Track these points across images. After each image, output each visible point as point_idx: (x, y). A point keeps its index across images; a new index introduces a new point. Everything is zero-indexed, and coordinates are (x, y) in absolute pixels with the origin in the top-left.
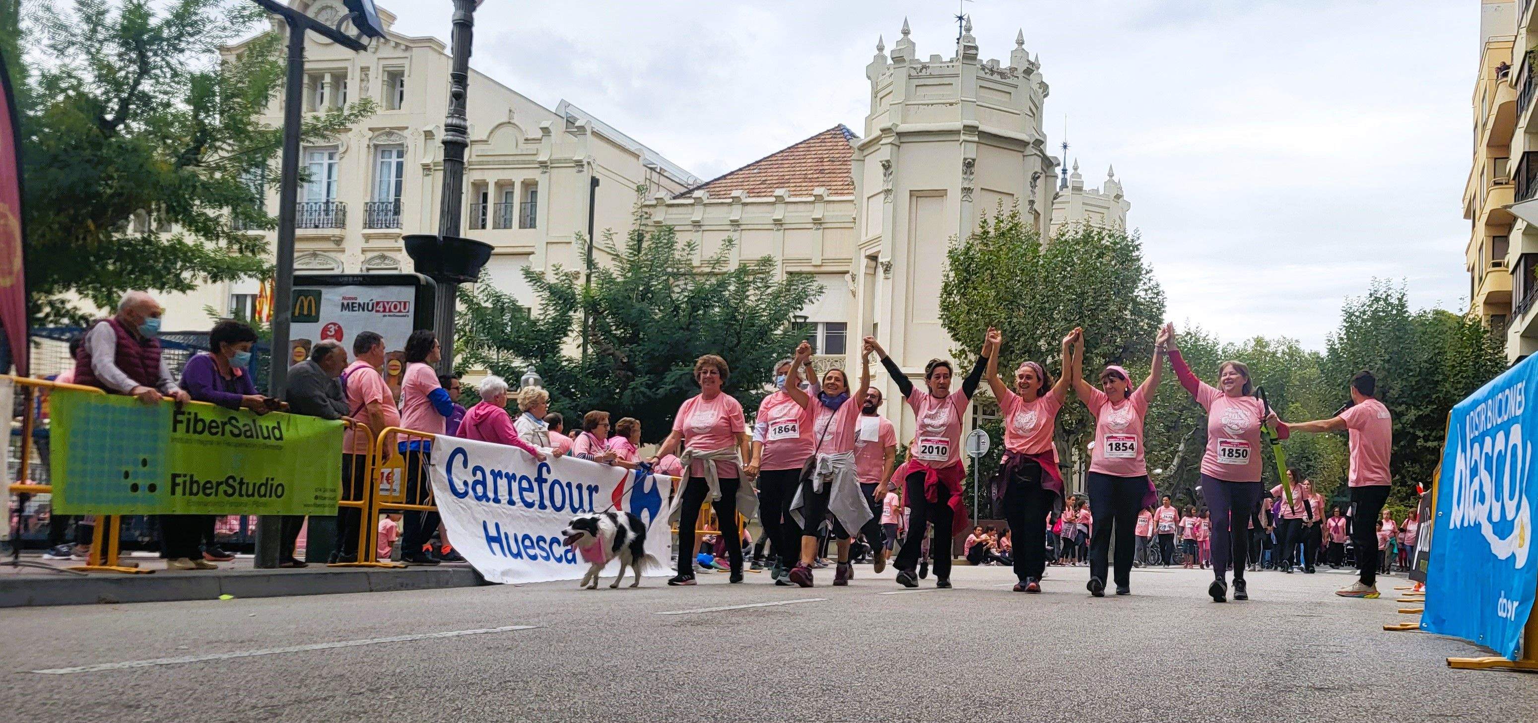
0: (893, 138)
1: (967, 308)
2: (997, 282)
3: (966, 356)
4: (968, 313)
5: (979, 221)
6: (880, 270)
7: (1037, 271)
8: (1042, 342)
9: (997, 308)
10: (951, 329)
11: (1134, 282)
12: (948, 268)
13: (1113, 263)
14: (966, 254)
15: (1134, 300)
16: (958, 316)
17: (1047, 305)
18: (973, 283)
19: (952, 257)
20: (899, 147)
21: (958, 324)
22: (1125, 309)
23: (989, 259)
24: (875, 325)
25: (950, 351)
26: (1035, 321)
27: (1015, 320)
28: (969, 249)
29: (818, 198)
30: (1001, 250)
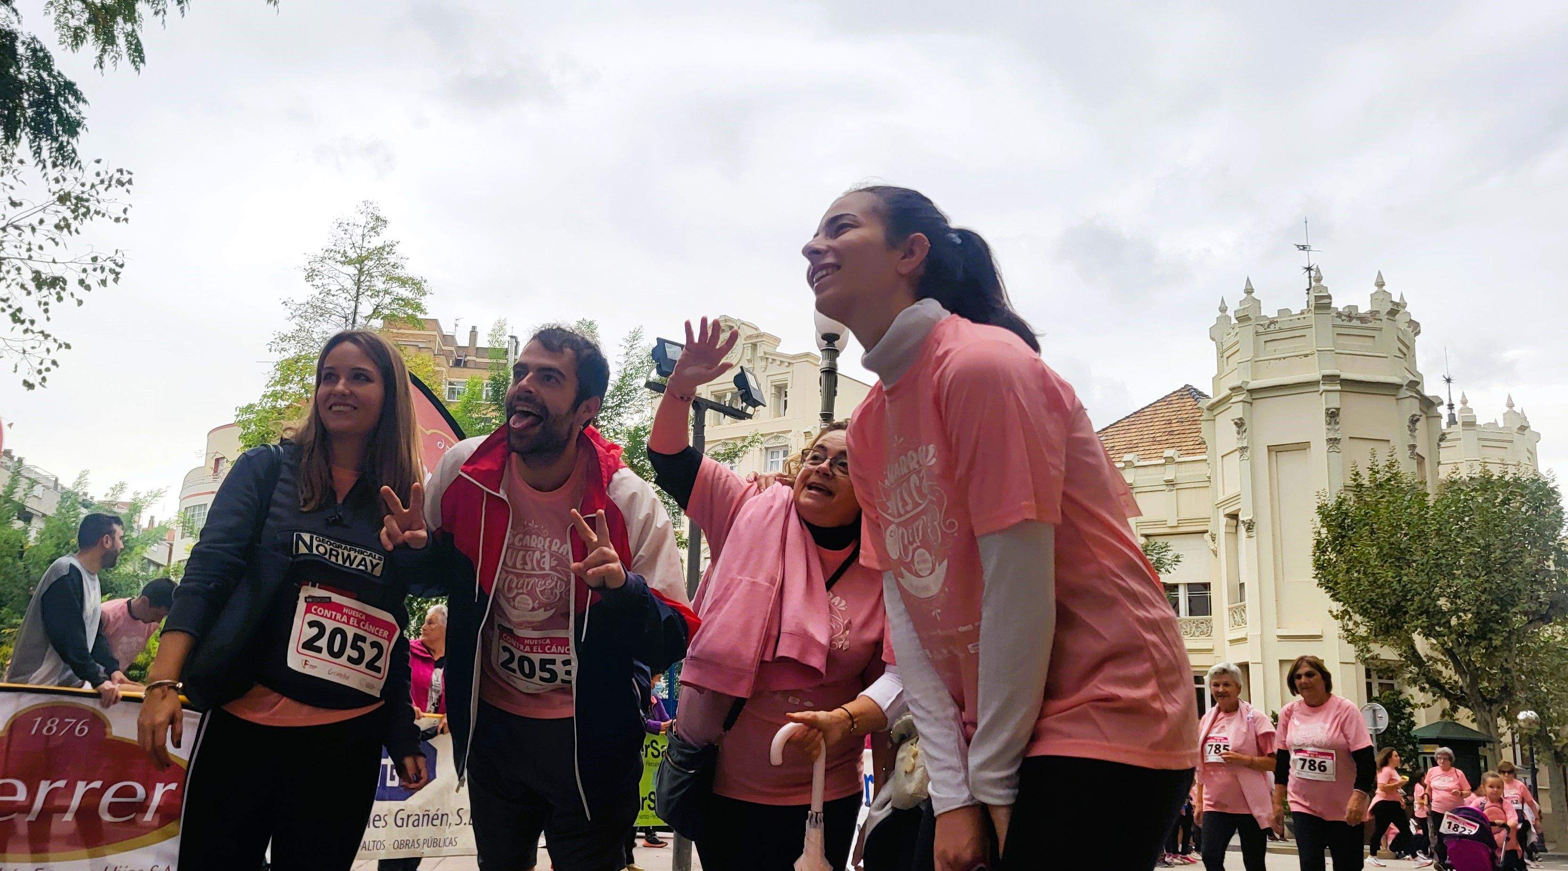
0: (1244, 396)
1: (1344, 566)
2: (1378, 538)
3: (1350, 617)
4: (1348, 572)
5: (1350, 474)
6: (1242, 529)
7: (1426, 523)
8: (1442, 602)
9: (1382, 566)
10: (1329, 589)
11: (1555, 529)
12: (1319, 525)
13: (1523, 509)
14: (1338, 509)
15: (1558, 550)
16: (1336, 576)
17: (1444, 561)
18: (1350, 539)
19: (1321, 513)
20: (1251, 403)
21: (1336, 583)
22: (1548, 559)
23: (1366, 514)
24: (1242, 585)
25: (1331, 612)
26: (1431, 579)
27: (1405, 578)
28: (1341, 504)
29: (1169, 460)
30: (1379, 503)
